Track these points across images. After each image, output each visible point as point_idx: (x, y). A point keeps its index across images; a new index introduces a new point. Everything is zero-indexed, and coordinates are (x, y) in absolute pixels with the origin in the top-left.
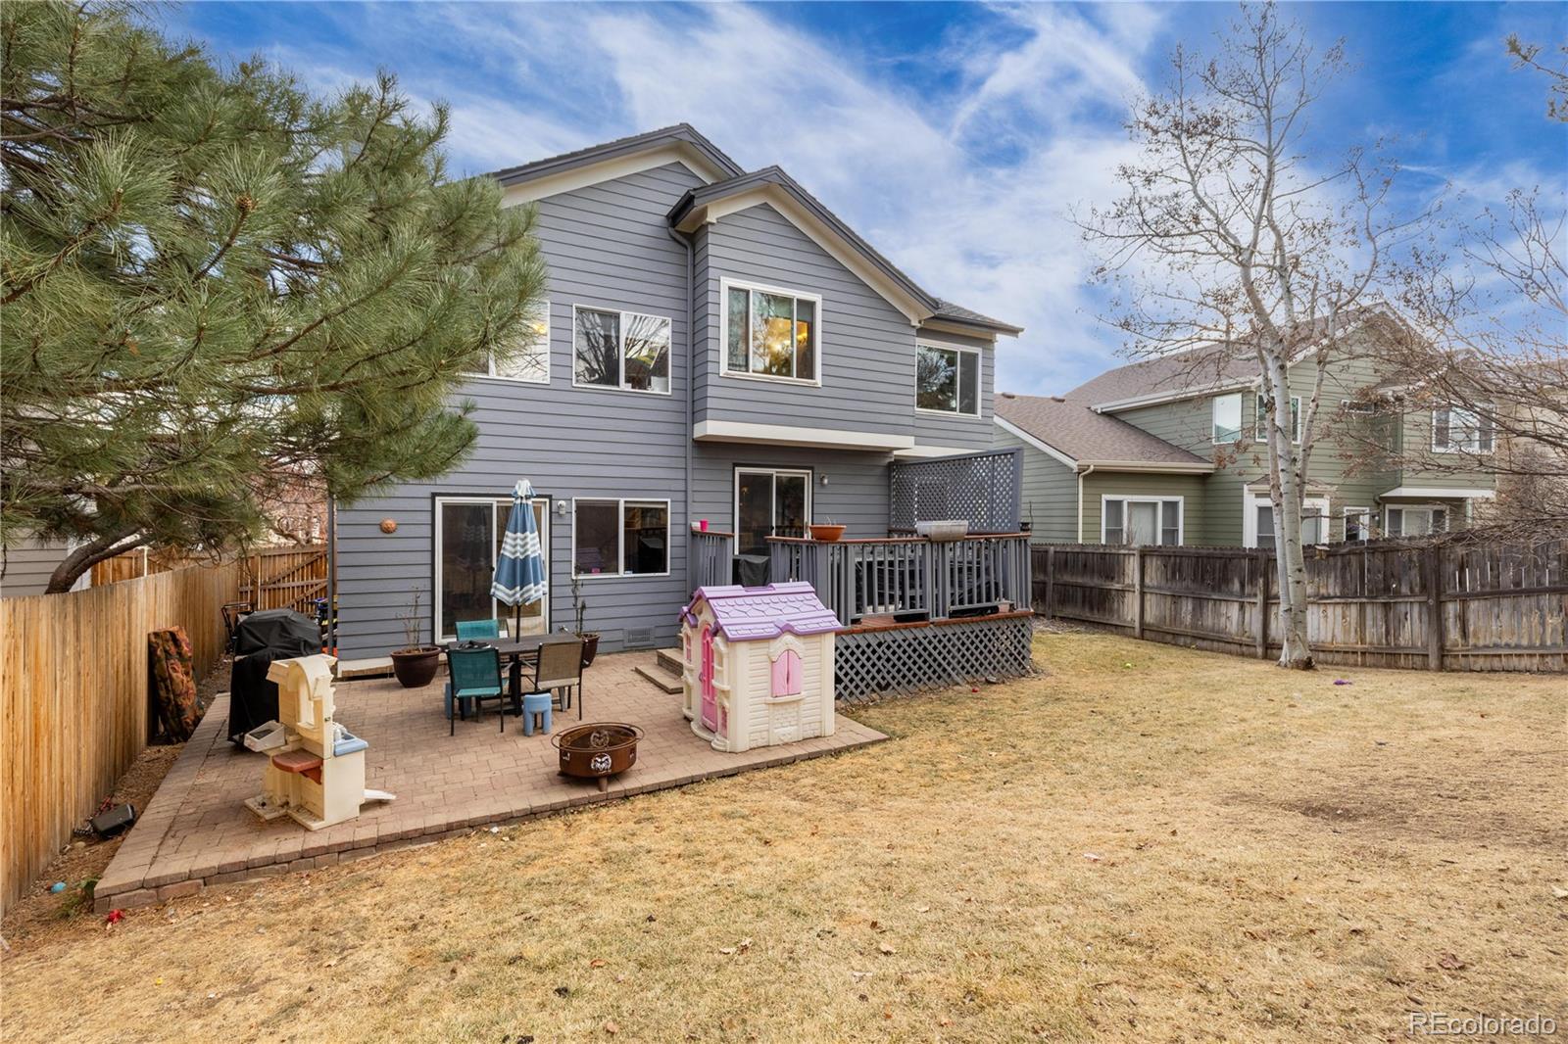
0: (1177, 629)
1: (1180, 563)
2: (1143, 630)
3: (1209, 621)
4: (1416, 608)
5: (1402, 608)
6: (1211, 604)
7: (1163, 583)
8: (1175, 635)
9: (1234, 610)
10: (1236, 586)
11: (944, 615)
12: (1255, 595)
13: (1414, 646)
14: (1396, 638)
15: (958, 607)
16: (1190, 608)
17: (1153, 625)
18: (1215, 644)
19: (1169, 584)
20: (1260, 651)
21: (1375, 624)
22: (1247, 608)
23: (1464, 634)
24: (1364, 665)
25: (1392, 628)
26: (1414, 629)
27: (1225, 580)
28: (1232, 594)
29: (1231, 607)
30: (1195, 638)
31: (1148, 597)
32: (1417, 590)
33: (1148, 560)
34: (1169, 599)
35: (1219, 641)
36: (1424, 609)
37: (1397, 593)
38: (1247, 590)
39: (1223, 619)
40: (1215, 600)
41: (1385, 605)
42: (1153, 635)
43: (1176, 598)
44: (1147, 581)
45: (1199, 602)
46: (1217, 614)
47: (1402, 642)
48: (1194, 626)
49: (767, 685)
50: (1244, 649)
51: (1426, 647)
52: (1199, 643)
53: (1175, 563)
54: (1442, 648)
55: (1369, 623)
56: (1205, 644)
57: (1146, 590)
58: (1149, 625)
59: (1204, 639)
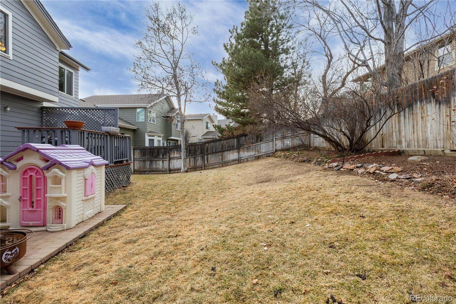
0: (145, 170)
1: (146, 151)
2: (134, 172)
3: (154, 166)
4: (200, 157)
5: (197, 158)
6: (154, 161)
7: (140, 157)
8: (144, 172)
9: (161, 163)
10: (161, 156)
11: (112, 163)
12: (167, 158)
13: (199, 166)
14: (196, 164)
15: (116, 160)
16: (149, 163)
17: (137, 170)
18: (156, 172)
19: (142, 157)
20: (168, 172)
21: (192, 162)
22: (164, 161)
23: (208, 162)
24: (190, 171)
25: (195, 162)
26: (199, 162)
27: (158, 155)
28: (160, 158)
29: (160, 162)
30: (150, 171)
31: (135, 161)
32: (200, 153)
33: (135, 151)
34: (142, 161)
35: (157, 171)
36: (201, 157)
37: (197, 155)
38: (164, 157)
39: (158, 165)
40: (156, 160)
41: (195, 157)
42: (137, 173)
43: (144, 161)
44: (135, 157)
45: (151, 161)
46: (156, 164)
47: (197, 165)
48: (150, 168)
49: (83, 191)
50: (164, 172)
51: (201, 165)
52: (151, 172)
53: (144, 151)
54: (204, 165)
55: (191, 162)
56: (153, 172)
57: (135, 160)
58: (136, 170)
59: (153, 171)
